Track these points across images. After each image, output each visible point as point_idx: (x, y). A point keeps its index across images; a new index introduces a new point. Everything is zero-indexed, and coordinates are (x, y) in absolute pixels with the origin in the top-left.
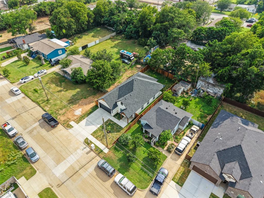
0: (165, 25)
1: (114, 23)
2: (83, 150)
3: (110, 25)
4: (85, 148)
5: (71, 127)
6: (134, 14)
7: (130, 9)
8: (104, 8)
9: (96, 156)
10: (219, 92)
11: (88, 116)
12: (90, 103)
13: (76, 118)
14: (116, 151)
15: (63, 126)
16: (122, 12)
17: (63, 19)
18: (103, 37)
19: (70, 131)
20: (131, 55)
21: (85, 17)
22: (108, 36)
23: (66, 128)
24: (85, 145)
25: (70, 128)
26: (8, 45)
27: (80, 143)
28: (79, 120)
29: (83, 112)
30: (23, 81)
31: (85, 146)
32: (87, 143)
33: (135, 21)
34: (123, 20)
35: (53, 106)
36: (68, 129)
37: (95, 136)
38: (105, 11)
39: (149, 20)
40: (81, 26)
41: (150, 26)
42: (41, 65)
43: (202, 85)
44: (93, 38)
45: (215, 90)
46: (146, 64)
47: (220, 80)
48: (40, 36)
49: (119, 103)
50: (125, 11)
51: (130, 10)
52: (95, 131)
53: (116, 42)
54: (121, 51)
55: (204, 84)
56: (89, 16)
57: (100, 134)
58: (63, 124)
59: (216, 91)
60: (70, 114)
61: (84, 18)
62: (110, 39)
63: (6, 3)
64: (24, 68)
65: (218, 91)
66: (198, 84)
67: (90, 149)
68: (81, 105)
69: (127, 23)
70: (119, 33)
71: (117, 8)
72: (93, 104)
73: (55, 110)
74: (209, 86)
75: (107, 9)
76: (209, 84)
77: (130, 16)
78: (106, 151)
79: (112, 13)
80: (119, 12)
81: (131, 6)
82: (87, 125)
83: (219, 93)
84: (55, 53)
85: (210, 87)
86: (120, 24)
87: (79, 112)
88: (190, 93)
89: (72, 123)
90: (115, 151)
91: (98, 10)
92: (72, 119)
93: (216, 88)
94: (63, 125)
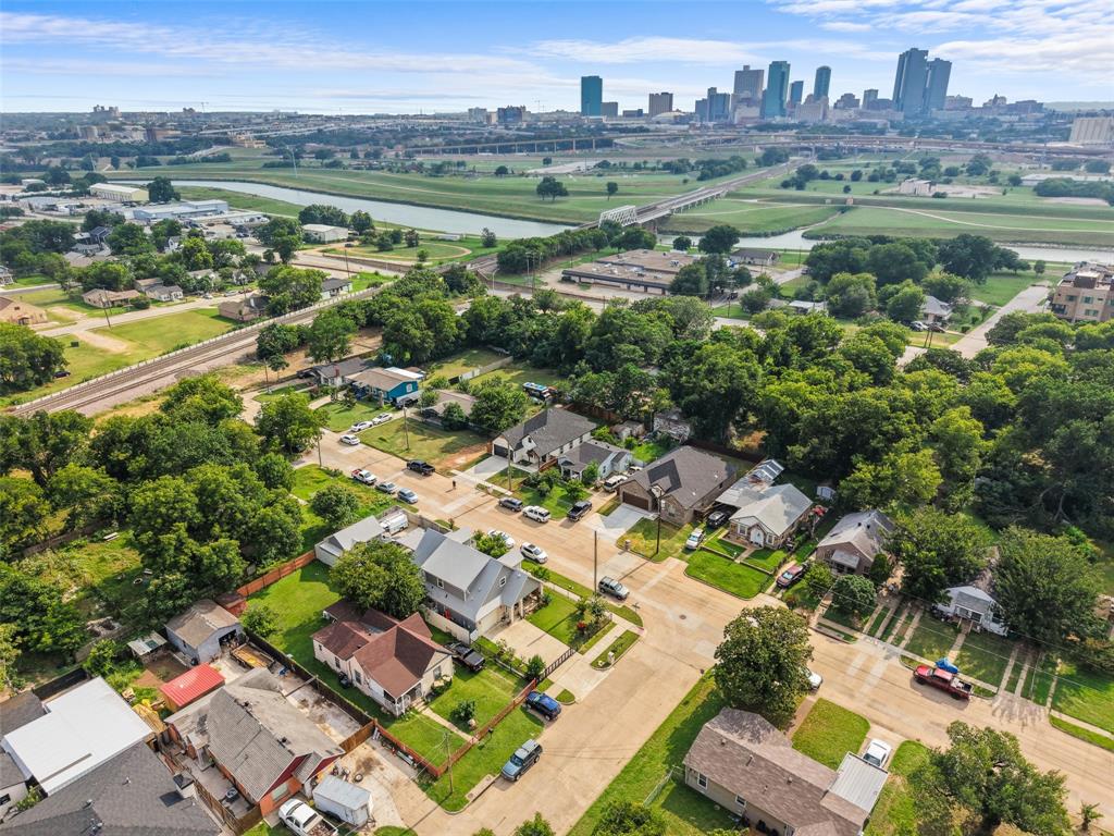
0: (607, 339)
1: (510, 338)
2: (475, 494)
3: (500, 345)
6: (550, 322)
7: (541, 312)
8: (489, 312)
9: (496, 498)
10: (686, 432)
11: (477, 464)
12: (476, 451)
13: (459, 466)
15: (441, 475)
16: (525, 318)
17: (413, 331)
18: (484, 365)
20: (544, 389)
21: (451, 327)
22: (499, 363)
23: (445, 476)
24: (478, 490)
26: (298, 381)
27: (470, 488)
28: (463, 468)
29: (469, 460)
30: (358, 427)
32: (481, 489)
33: (552, 334)
34: (527, 334)
35: (419, 455)
37: (492, 482)
38: (489, 317)
39: (578, 331)
40: (443, 345)
41: (581, 342)
42: (377, 409)
43: (661, 424)
44: (465, 368)
46: (572, 401)
47: (686, 414)
48: (364, 364)
49: (525, 441)
50: (532, 317)
51: (541, 315)
52: (492, 477)
53: (515, 374)
54: (525, 385)
56: (459, 326)
57: (499, 479)
59: (681, 431)
60: (448, 463)
61: (451, 329)
62: (501, 368)
63: (253, 305)
64: (347, 413)
65: (684, 431)
66: (656, 424)
67: (485, 493)
68: (464, 453)
69: (535, 339)
70: (520, 357)
71: (516, 311)
72: (484, 452)
74: (670, 425)
75: (495, 314)
76: (672, 422)
77: (542, 325)
79: (504, 320)
80: (520, 318)
81: (544, 306)
82: (476, 472)
83: (685, 434)
84: (401, 389)
85: (673, 426)
86: (523, 340)
87: (461, 460)
88: (641, 438)
89: (454, 471)
90: (521, 493)
91: (477, 315)
92: (453, 467)
93: (681, 427)
94: (440, 473)
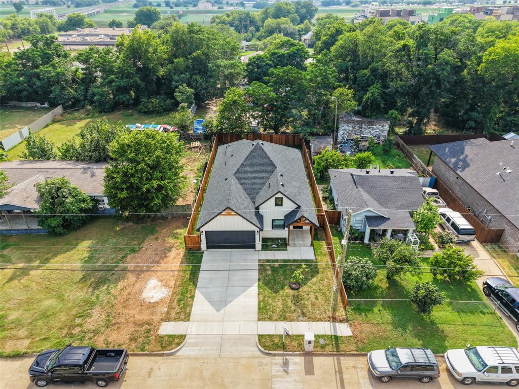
2: (287, 372)
4: (286, 364)
5: (176, 341)
9: (339, 360)
10: (382, 131)
11: (195, 284)
12: (162, 254)
13: (166, 309)
14: (366, 315)
15: (146, 355)
19: (185, 351)
23: (162, 355)
24: (275, 355)
25: (178, 344)
27: (257, 361)
28: (180, 309)
29: (172, 283)
31: (279, 359)
32: (278, 347)
35: (40, 323)
36: (177, 351)
37: (275, 316)
43: (347, 131)
45: (374, 131)
52: (259, 305)
55: (352, 127)
57: (280, 304)
58: (142, 350)
59: (376, 132)
60: (132, 312)
65: (380, 130)
67: (300, 355)
68: (143, 272)
72: (177, 253)
73: (61, 329)
74: (361, 128)
76: (362, 124)
78: (344, 330)
83: (382, 134)
85: (364, 128)
87: (157, 289)
89: (167, 329)
90: (363, 316)
92: (156, 318)
93: (376, 125)
94: (143, 352)
